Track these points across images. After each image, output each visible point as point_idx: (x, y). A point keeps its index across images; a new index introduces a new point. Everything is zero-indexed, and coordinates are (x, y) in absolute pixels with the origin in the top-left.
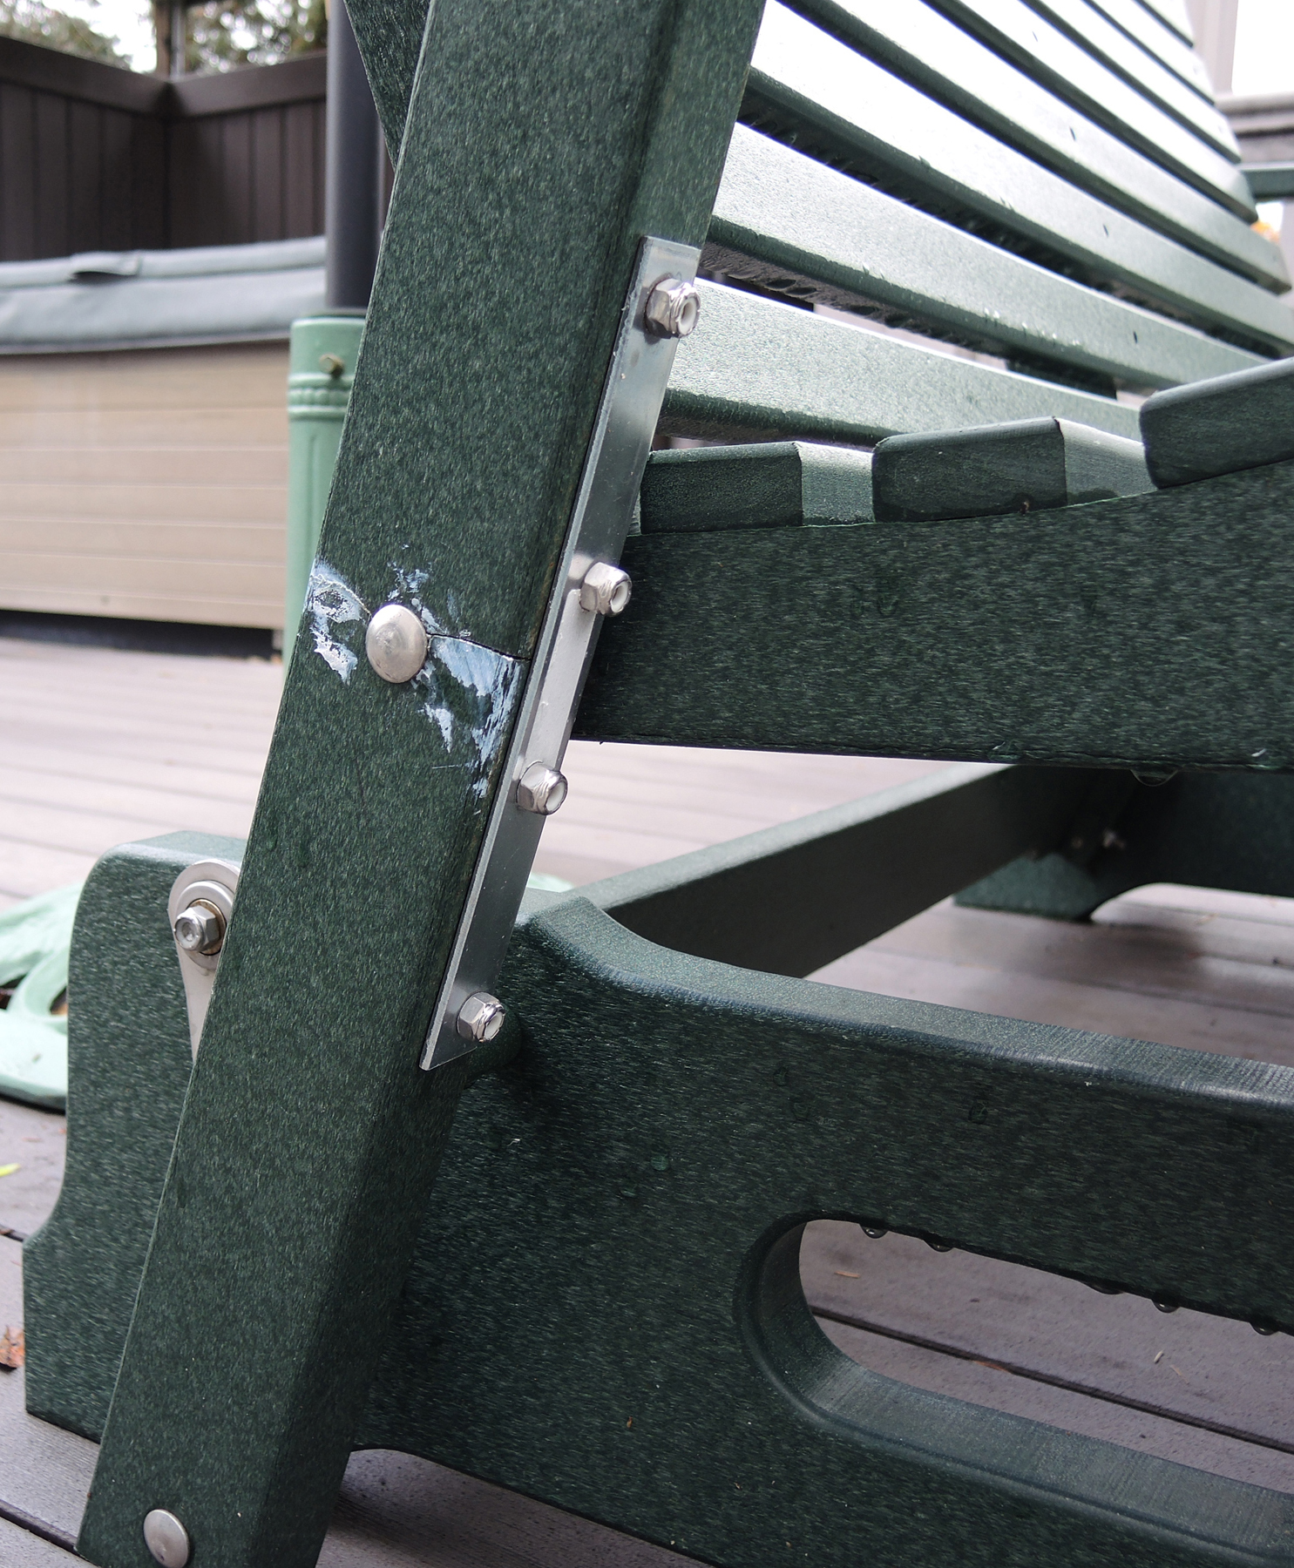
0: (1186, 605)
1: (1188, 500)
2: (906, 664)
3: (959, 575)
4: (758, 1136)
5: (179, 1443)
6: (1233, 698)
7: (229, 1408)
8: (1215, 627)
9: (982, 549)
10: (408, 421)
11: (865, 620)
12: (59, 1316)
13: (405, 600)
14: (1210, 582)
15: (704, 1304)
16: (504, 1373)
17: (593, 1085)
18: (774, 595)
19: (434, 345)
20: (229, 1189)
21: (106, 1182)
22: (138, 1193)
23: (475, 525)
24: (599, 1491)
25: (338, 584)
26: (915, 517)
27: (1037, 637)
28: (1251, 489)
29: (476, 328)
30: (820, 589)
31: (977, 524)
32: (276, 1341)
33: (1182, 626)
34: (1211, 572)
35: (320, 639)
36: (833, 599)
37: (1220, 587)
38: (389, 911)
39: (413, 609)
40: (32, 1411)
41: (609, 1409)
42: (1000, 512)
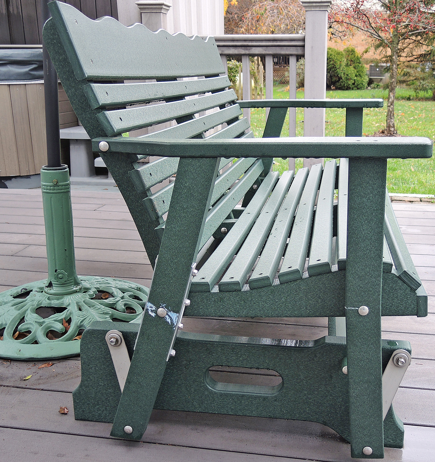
0: (254, 302)
1: (254, 291)
2: (224, 307)
3: (229, 298)
4: (205, 357)
5: (130, 416)
6: (260, 311)
7: (139, 409)
8: (258, 304)
9: (232, 295)
10: (162, 287)
11: (219, 303)
12: (82, 403)
13: (163, 307)
14: (257, 299)
15: (199, 380)
16: (169, 395)
17: (180, 354)
18: (207, 300)
19: (165, 279)
20: (138, 381)
21: (91, 380)
22: (99, 381)
23: (172, 299)
24: (185, 407)
25: (152, 305)
26: (224, 292)
27: (239, 304)
28: (260, 290)
29: (171, 277)
30: (213, 299)
31: (231, 293)
32: (147, 399)
33: (254, 304)
34: (257, 298)
35: (149, 312)
36: (215, 300)
37: (258, 300)
38: (162, 344)
39: (164, 308)
40: (76, 420)
41: (186, 396)
42: (234, 291)
